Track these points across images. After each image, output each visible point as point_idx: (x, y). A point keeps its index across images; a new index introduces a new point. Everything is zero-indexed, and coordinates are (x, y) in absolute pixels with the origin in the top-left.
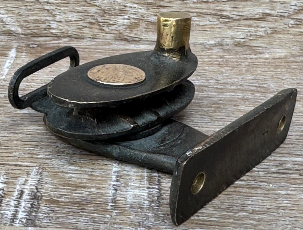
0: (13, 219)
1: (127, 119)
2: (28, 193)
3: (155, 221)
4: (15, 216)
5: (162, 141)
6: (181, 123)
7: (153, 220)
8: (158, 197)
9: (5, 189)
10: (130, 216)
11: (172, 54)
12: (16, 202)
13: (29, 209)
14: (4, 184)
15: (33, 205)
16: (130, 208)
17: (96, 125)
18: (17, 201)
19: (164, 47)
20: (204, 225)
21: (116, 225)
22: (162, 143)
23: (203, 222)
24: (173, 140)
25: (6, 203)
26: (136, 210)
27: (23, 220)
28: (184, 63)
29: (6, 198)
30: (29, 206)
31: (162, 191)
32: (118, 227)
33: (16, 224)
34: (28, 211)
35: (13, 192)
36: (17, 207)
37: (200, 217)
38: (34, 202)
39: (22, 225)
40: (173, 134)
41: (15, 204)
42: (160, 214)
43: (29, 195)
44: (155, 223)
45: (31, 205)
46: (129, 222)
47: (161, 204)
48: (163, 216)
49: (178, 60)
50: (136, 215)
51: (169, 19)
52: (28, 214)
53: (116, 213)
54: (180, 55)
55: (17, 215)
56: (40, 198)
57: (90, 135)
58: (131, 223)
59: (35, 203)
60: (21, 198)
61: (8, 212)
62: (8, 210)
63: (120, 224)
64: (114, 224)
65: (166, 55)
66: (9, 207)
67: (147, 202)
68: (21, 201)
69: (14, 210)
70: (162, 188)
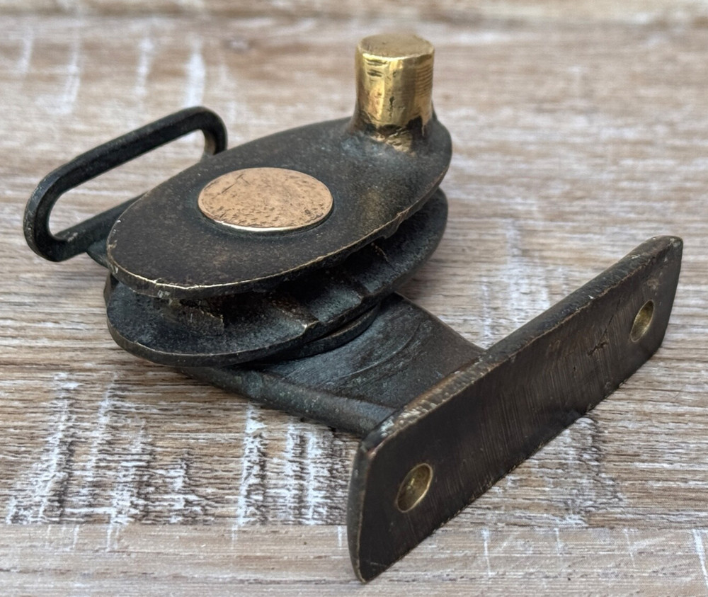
0: (299, 508)
1: (294, 311)
2: (316, 440)
3: (598, 496)
4: (300, 499)
5: (365, 361)
6: (418, 309)
7: (593, 494)
8: (593, 437)
9: (264, 435)
10: (544, 486)
11: (392, 136)
12: (295, 467)
13: (328, 482)
14: (260, 421)
15: (334, 472)
16: (540, 468)
17: (223, 329)
18: (297, 464)
19: (373, 121)
20: (700, 500)
21: (518, 511)
22: (361, 367)
23: (699, 494)
24: (388, 356)
25: (275, 470)
26: (553, 471)
27: (320, 510)
28: (421, 156)
29: (272, 458)
30: (326, 473)
31: (600, 423)
32: (522, 515)
33: (308, 519)
34: (326, 485)
35: (282, 440)
36: (301, 478)
37: (691, 483)
38: (333, 464)
39: (320, 522)
40: (391, 342)
41: (294, 471)
42: (604, 478)
43: (320, 447)
44: (600, 501)
45: (329, 471)
46: (544, 502)
47: (604, 453)
48: (611, 483)
49: (406, 149)
50: (556, 485)
51: (383, 59)
52: (328, 495)
53: (514, 482)
54: (411, 137)
55: (305, 499)
56: (344, 454)
57: (209, 357)
58: (549, 505)
59: (336, 467)
60: (304, 455)
61: (283, 492)
62: (284, 486)
63: (527, 508)
64: (514, 508)
65: (379, 139)
66: (283, 479)
67: (572, 452)
68: (305, 461)
69: (296, 487)
70: (597, 415)
